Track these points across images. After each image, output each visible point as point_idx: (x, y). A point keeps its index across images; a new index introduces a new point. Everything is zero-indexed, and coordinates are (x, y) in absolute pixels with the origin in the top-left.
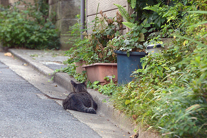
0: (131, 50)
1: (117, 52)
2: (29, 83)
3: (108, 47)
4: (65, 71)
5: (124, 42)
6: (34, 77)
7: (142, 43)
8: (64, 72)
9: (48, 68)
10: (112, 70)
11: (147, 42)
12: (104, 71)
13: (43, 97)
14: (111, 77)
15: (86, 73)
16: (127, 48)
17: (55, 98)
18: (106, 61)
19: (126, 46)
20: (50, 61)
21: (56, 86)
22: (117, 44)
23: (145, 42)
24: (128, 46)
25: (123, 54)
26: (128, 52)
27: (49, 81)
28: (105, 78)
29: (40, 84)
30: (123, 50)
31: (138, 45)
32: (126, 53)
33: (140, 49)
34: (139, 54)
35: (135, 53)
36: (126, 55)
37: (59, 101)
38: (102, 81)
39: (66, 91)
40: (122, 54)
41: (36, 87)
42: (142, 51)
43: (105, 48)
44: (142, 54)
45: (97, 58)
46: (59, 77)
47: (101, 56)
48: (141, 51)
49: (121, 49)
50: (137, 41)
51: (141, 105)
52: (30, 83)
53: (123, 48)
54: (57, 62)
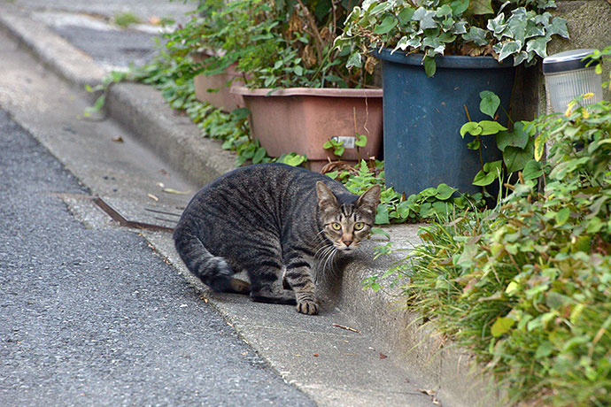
0: (441, 49)
1: (383, 54)
2: (19, 128)
3: (349, 34)
4: (146, 78)
5: (415, 18)
6: (27, 92)
7: (481, 21)
8: (140, 81)
9: (71, 49)
10: (353, 114)
11: (501, 16)
12: (323, 120)
13: (95, 219)
14: (350, 142)
15: (248, 116)
16: (427, 42)
17: (139, 224)
18: (329, 78)
19: (421, 32)
20: (65, 11)
21: (120, 140)
22: (387, 27)
23: (493, 16)
24: (429, 32)
25: (411, 63)
26: (430, 58)
27: (87, 115)
28: (327, 146)
29: (60, 130)
30: (408, 48)
31: (468, 31)
32: (421, 60)
33: (473, 45)
34: (471, 64)
35: (458, 60)
36: (421, 68)
37: (158, 235)
38: (319, 158)
39: (162, 166)
40: (406, 65)
41: (51, 148)
42: (482, 55)
43: (339, 37)
44: (481, 66)
45: (299, 71)
46: (126, 103)
47: (310, 60)
48: (476, 53)
49: (403, 46)
50: (465, 15)
51: (585, 361)
52: (21, 129)
53: (408, 43)
54: (94, 15)
